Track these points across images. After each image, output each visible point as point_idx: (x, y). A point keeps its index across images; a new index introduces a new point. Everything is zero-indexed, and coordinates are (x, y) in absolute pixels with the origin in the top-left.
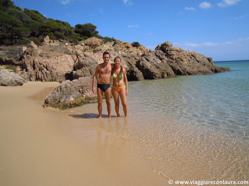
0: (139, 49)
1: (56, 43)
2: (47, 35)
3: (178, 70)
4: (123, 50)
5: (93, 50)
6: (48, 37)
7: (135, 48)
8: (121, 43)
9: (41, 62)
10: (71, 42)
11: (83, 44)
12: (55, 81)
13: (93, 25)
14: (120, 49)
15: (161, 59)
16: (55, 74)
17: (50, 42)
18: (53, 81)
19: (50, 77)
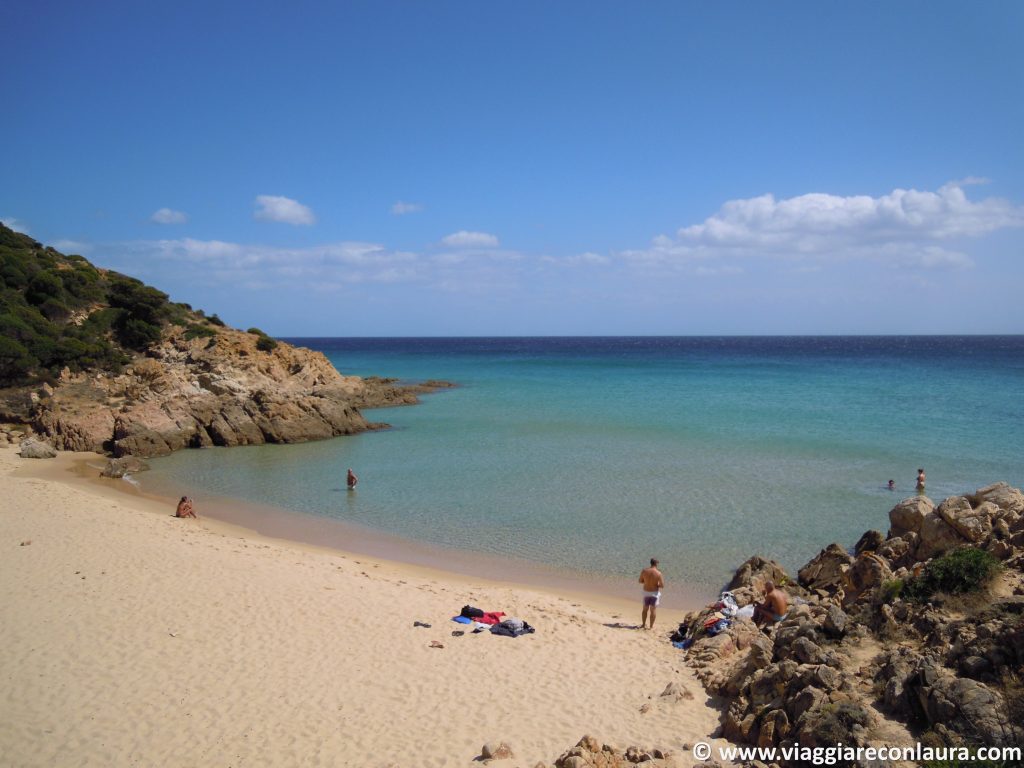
0: (273, 356)
1: (82, 378)
2: (67, 364)
3: (270, 435)
4: (229, 362)
5: (149, 383)
6: (67, 368)
7: (262, 354)
8: (227, 343)
9: (70, 424)
10: (106, 370)
11: (130, 372)
12: (91, 450)
13: (161, 292)
14: (222, 358)
15: (251, 415)
16: (90, 442)
17: (71, 377)
18: (87, 450)
19: (83, 445)
